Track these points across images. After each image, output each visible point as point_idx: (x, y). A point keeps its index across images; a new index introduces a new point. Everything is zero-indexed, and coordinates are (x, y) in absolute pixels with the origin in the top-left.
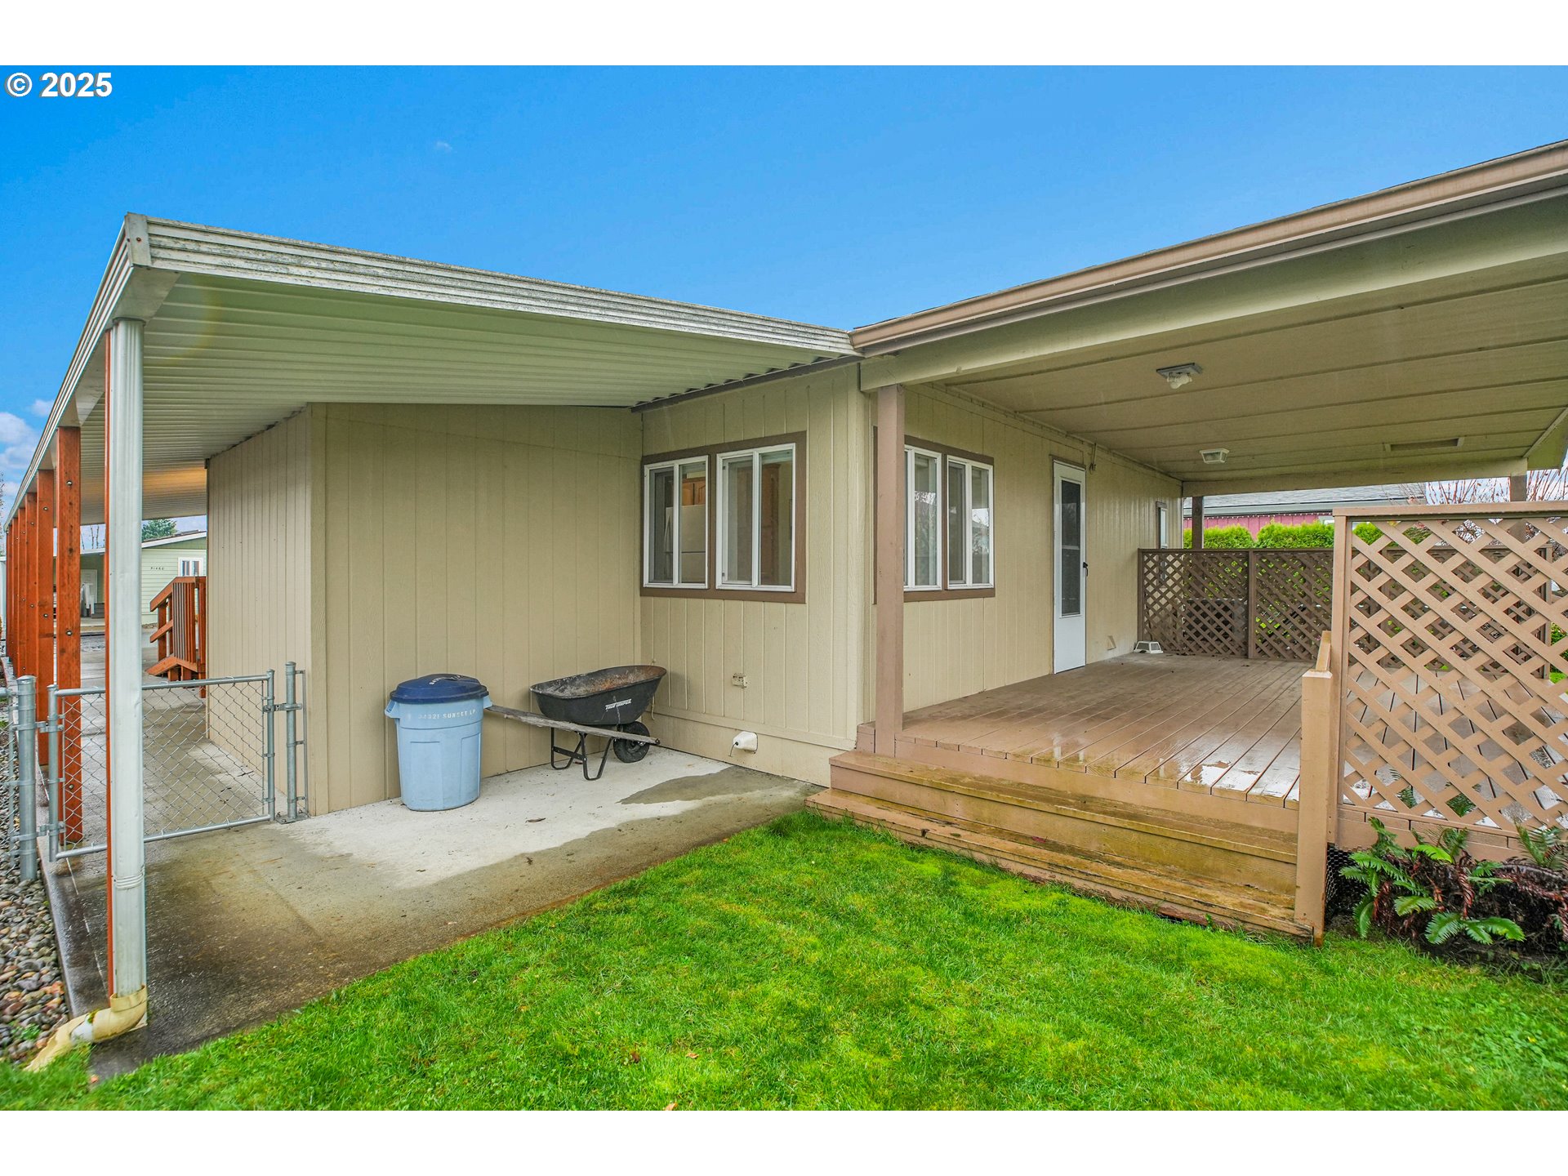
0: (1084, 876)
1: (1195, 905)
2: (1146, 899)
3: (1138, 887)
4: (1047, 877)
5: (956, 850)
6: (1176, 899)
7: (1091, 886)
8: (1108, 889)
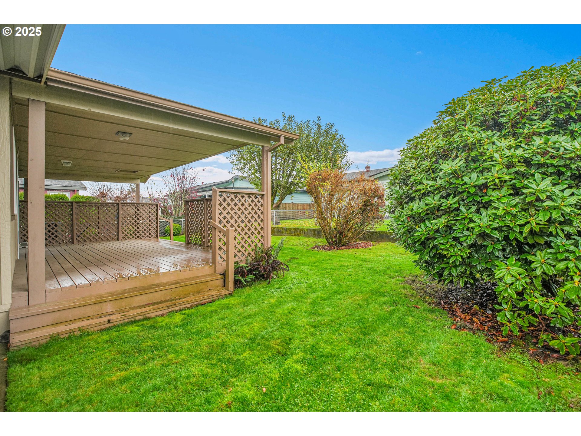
0: (179, 305)
1: (210, 297)
2: (197, 303)
3: (195, 300)
4: (166, 312)
5: (127, 321)
6: (205, 298)
7: (182, 307)
8: (186, 305)
